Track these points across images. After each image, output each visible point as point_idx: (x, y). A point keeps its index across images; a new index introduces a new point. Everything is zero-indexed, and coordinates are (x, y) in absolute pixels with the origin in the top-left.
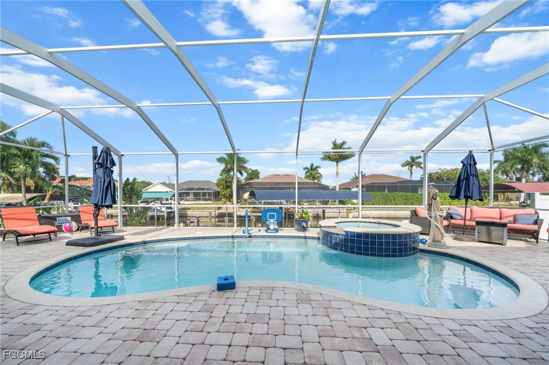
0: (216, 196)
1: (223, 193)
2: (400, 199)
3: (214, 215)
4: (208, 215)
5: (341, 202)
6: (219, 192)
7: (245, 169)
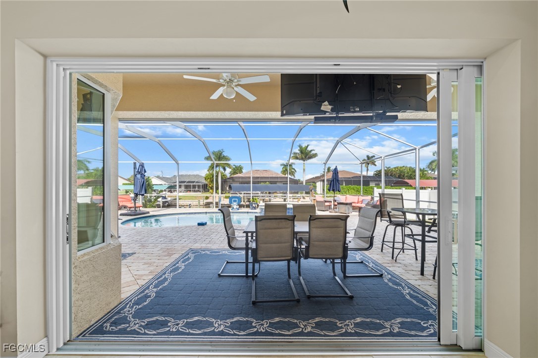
0: (204, 188)
1: (210, 186)
2: (353, 191)
3: (203, 204)
4: (197, 204)
5: (307, 193)
6: (207, 185)
7: (229, 165)
